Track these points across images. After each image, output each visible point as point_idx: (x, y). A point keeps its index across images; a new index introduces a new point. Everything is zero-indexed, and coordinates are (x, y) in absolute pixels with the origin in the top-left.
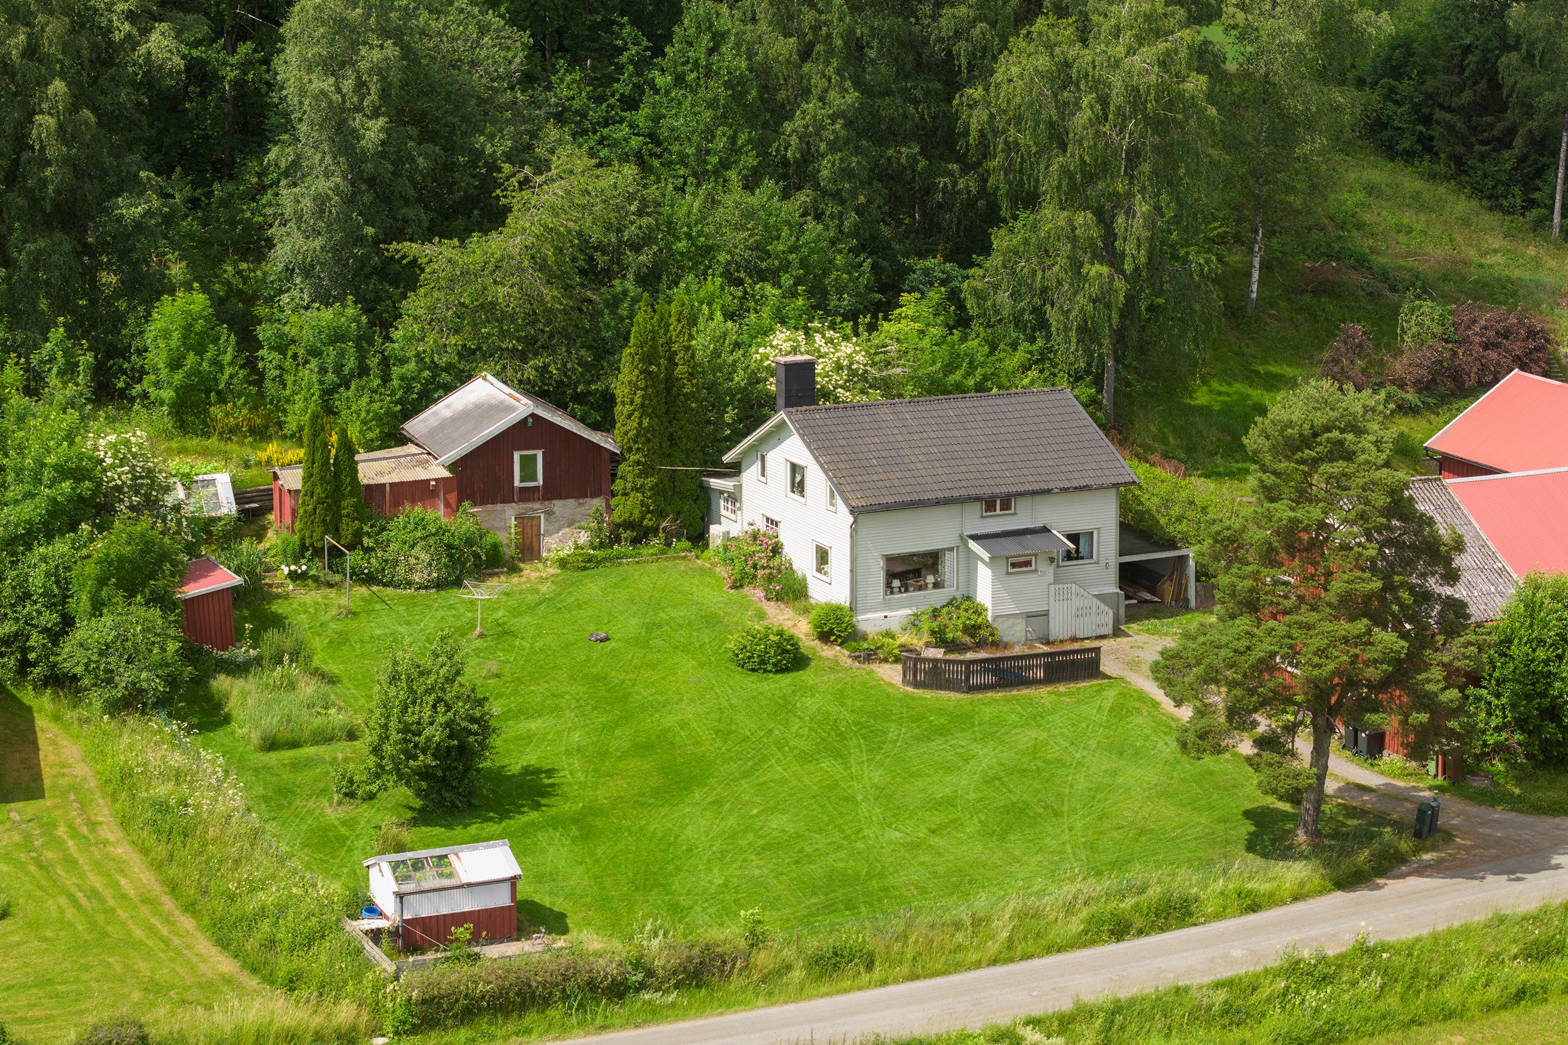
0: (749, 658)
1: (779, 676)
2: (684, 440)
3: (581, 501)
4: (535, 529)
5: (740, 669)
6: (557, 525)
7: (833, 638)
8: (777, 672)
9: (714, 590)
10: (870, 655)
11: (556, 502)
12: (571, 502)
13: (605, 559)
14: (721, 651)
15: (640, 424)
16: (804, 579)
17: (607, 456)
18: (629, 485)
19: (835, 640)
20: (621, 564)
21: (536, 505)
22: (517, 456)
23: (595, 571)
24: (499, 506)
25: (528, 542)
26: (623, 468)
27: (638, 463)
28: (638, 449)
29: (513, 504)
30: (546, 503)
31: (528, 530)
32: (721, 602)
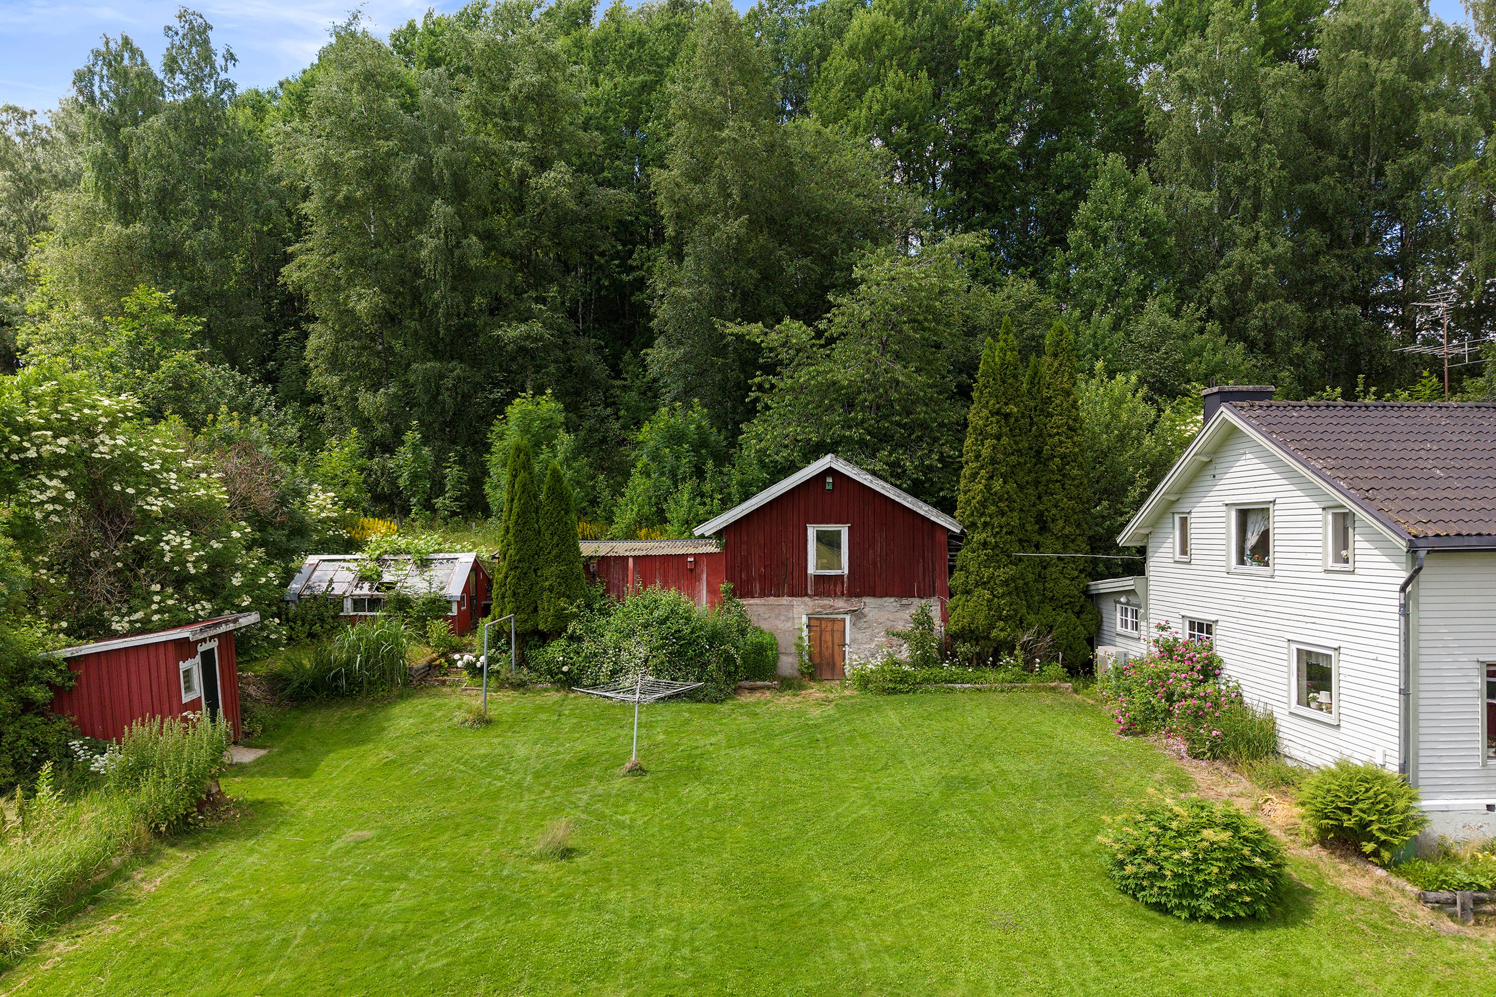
0: (1152, 875)
1: (1232, 936)
2: (1061, 523)
3: (904, 601)
4: (837, 635)
5: (1127, 900)
6: (868, 632)
7: (1369, 847)
8: (1225, 922)
9: (1093, 735)
10: (1478, 902)
11: (867, 600)
12: (890, 602)
13: (926, 680)
14: (1088, 848)
15: (988, 487)
16: (1271, 720)
17: (943, 538)
18: (972, 579)
19: (1376, 853)
20: (952, 690)
21: (840, 603)
22: (812, 532)
23: (910, 696)
24: (785, 600)
25: (827, 654)
26: (964, 554)
27: (985, 544)
28: (986, 524)
29: (806, 599)
30: (854, 600)
31: (828, 637)
32: (1103, 753)
